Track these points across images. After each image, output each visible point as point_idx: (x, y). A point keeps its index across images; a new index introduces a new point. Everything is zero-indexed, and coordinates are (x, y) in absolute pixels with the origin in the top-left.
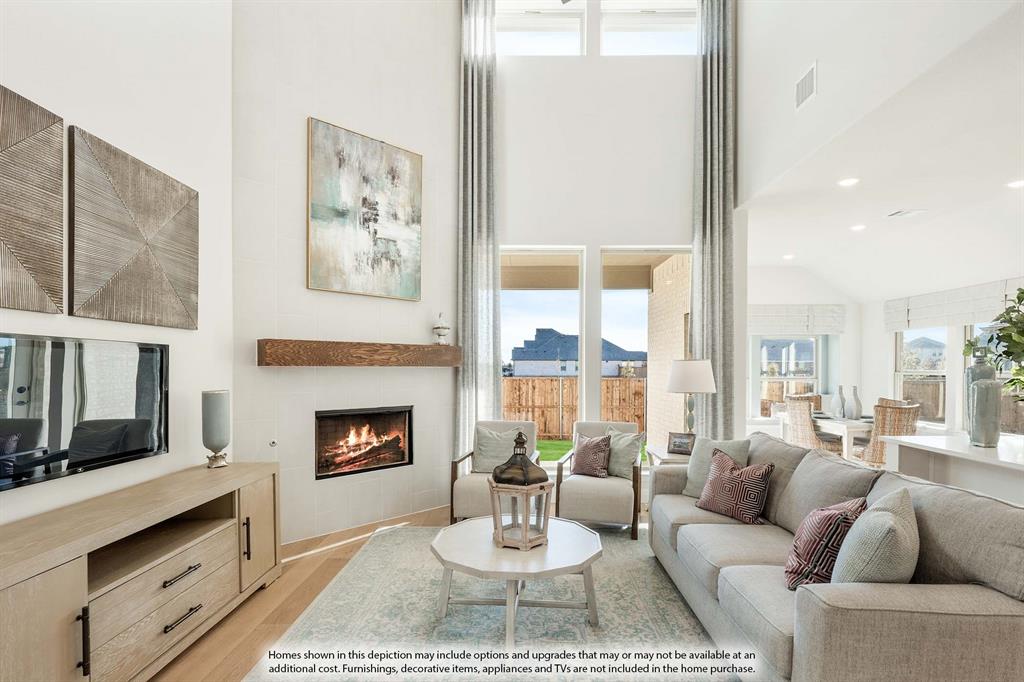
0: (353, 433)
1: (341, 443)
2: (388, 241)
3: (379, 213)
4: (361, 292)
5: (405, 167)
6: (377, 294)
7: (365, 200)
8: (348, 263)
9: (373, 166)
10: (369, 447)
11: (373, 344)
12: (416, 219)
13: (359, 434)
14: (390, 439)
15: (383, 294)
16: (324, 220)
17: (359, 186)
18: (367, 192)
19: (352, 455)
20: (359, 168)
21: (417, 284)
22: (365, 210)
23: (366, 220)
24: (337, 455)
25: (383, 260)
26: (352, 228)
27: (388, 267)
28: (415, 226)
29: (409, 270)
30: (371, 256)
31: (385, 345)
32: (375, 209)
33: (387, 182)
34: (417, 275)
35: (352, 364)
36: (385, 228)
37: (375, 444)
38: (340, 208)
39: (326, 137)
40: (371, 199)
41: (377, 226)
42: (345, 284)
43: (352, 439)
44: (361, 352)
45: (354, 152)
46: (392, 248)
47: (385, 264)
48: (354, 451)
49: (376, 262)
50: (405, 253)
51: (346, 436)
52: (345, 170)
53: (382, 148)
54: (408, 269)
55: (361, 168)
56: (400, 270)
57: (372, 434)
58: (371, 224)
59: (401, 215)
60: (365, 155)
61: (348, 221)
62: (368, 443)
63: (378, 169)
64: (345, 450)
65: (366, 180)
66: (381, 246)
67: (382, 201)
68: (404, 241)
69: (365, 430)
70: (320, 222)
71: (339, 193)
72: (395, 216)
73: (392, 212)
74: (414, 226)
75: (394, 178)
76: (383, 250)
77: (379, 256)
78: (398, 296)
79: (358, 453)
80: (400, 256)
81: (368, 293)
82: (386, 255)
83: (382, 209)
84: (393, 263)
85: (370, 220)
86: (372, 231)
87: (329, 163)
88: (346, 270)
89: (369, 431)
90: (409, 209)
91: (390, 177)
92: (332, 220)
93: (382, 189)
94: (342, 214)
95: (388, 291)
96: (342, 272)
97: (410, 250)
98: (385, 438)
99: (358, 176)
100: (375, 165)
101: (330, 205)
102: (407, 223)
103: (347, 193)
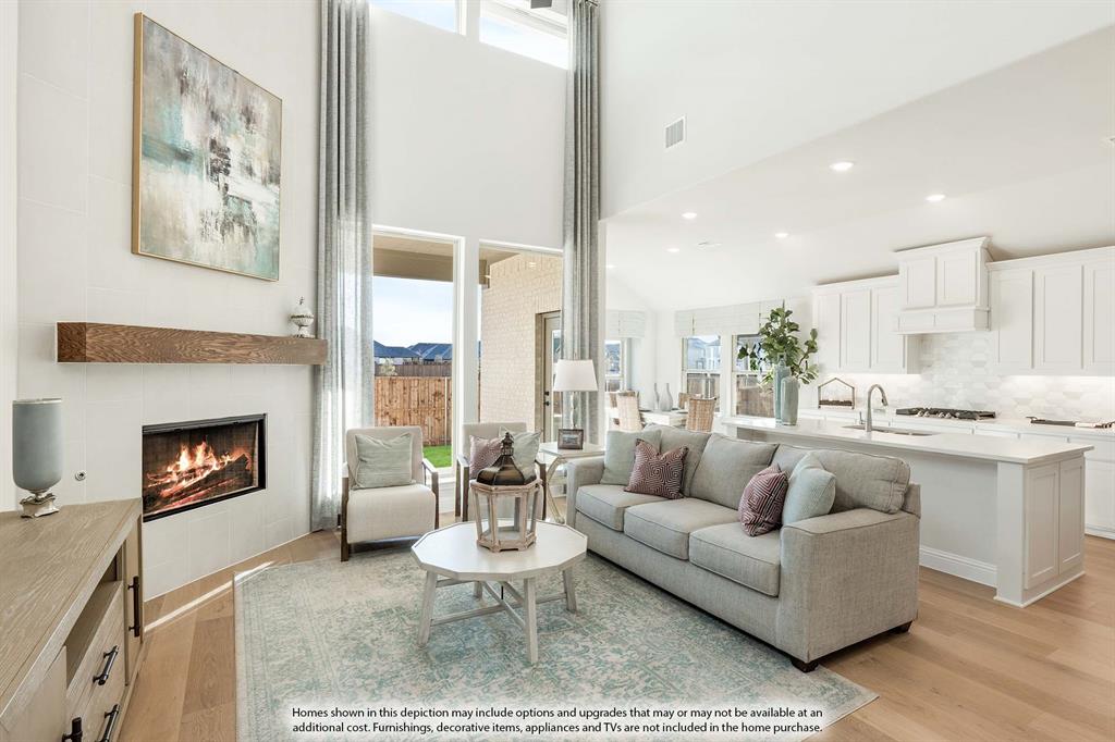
0: (184, 454)
1: (169, 469)
2: (242, 201)
3: (231, 163)
4: (208, 264)
5: (262, 109)
6: (227, 268)
7: (213, 143)
8: (192, 225)
9: (222, 100)
10: (207, 472)
11: (230, 335)
12: (274, 178)
13: (192, 455)
14: (234, 459)
15: (235, 270)
16: (161, 162)
17: (206, 123)
18: (216, 132)
19: (185, 484)
20: (207, 100)
21: (275, 259)
22: (214, 156)
23: (215, 170)
24: (166, 486)
25: (236, 226)
26: (196, 177)
27: (242, 236)
28: (272, 186)
29: (266, 242)
30: (221, 217)
31: (244, 336)
32: (227, 158)
33: (240, 124)
34: (276, 249)
36: (238, 184)
37: (215, 468)
38: (181, 147)
39: (163, 47)
40: (221, 143)
41: (228, 180)
42: (187, 250)
43: (184, 463)
44: (215, 344)
45: (202, 77)
46: (246, 210)
47: (238, 230)
48: (188, 478)
49: (226, 227)
50: (260, 218)
51: (173, 458)
52: (188, 100)
53: (235, 79)
54: (264, 240)
55: (210, 101)
56: (255, 241)
57: (211, 454)
58: (221, 175)
59: (257, 170)
60: (214, 83)
61: (192, 167)
62: (206, 467)
63: (230, 106)
64: (175, 478)
65: (215, 116)
66: (233, 207)
67: (234, 145)
68: (261, 204)
69: (200, 450)
70: (155, 162)
71: (180, 128)
72: (250, 171)
73: (246, 164)
75: (249, 121)
76: (235, 212)
77: (231, 219)
78: (252, 272)
79: (192, 481)
80: (255, 222)
81: (217, 266)
82: (239, 219)
83: (234, 159)
84: (247, 230)
85: (219, 170)
86: (222, 185)
87: (167, 84)
88: (189, 233)
89: (206, 451)
90: (266, 164)
91: (244, 119)
92: (171, 163)
93: (235, 133)
94: (184, 156)
95: (239, 263)
96: (184, 236)
97: (267, 217)
98: (227, 459)
99: (206, 110)
100: (227, 100)
101: (168, 141)
102: (264, 182)
103: (191, 129)
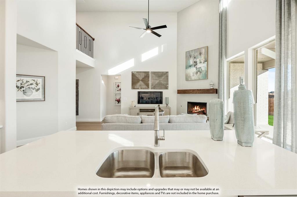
0: (196, 107)
2: (199, 68)
4: (194, 80)
5: (203, 51)
6: (197, 79)
7: (195, 62)
8: (192, 75)
9: (196, 55)
12: (206, 61)
13: (197, 108)
18: (195, 60)
20: (194, 56)
21: (206, 75)
22: (195, 64)
23: (195, 66)
24: (193, 111)
25: (198, 72)
26: (192, 68)
28: (206, 63)
29: (204, 73)
30: (196, 72)
34: (206, 73)
35: (189, 93)
36: (199, 65)
37: (200, 110)
39: (188, 54)
41: (197, 66)
42: (191, 79)
43: (196, 108)
44: (191, 91)
45: (192, 54)
46: (200, 69)
47: (199, 73)
49: (197, 73)
50: (203, 69)
52: (191, 58)
53: (198, 50)
54: (203, 73)
56: (202, 73)
59: (202, 61)
60: (195, 53)
62: (198, 110)
65: (195, 58)
67: (198, 60)
68: (203, 67)
69: (198, 107)
72: (201, 62)
73: (200, 62)
78: (202, 79)
79: (196, 111)
82: (199, 71)
83: (198, 62)
86: (196, 67)
87: (188, 58)
88: (191, 76)
90: (204, 59)
91: (200, 55)
92: (189, 68)
93: (198, 58)
94: (190, 66)
95: (199, 78)
96: (190, 77)
98: (202, 110)
99: (193, 58)
100: (197, 54)
101: (189, 65)
102: (204, 63)
103: (191, 62)
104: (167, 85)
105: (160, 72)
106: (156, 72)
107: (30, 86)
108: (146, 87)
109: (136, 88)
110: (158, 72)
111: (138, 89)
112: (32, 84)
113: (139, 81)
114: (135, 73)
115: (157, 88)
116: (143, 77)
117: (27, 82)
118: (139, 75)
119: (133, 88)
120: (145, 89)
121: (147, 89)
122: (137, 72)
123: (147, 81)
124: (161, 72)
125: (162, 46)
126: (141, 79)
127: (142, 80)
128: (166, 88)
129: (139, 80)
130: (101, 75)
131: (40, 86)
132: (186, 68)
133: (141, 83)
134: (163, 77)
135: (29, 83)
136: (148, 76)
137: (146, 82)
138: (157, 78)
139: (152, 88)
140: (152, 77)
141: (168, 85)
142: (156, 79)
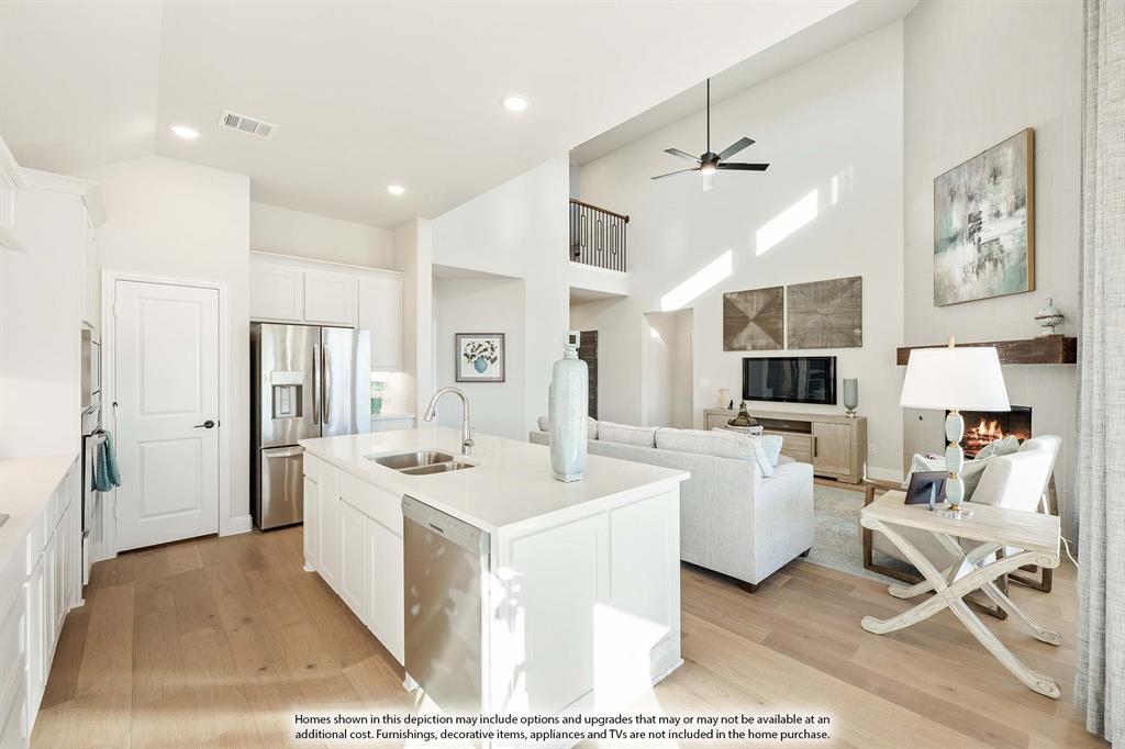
0: (983, 424)
1: (974, 430)
2: (990, 242)
3: (983, 220)
5: (1008, 157)
6: (981, 297)
7: (971, 216)
8: (958, 277)
9: (975, 183)
12: (1020, 203)
13: (988, 427)
15: (987, 295)
16: (942, 251)
18: (972, 208)
19: (981, 442)
20: (967, 191)
21: (1023, 274)
22: (970, 226)
23: (971, 234)
24: (971, 440)
25: (987, 264)
26: (961, 247)
27: (992, 267)
28: (1019, 212)
29: (1012, 263)
30: (976, 264)
32: (980, 219)
33: (990, 187)
34: (1022, 264)
36: (988, 231)
38: (953, 235)
39: (943, 186)
40: (976, 212)
41: (980, 234)
42: (956, 295)
43: (982, 429)
45: (961, 183)
46: (995, 247)
47: (989, 265)
48: (984, 440)
49: (981, 266)
51: (977, 424)
52: (956, 201)
53: (987, 157)
54: (1010, 263)
56: (1003, 267)
57: (999, 430)
58: (975, 235)
59: (1004, 209)
60: (970, 177)
61: (957, 243)
62: (995, 437)
63: (982, 180)
64: (977, 436)
65: (971, 198)
66: (985, 251)
67: (984, 208)
68: (1007, 234)
69: (993, 425)
70: (940, 254)
71: (951, 224)
72: (998, 214)
73: (994, 211)
74: (1017, 213)
75: (996, 177)
76: (985, 254)
77: (981, 261)
78: (1002, 292)
79: (985, 443)
80: (1000, 252)
81: (972, 298)
82: (989, 257)
83: (984, 217)
84: (994, 262)
85: (974, 232)
86: (976, 240)
87: (944, 203)
88: (957, 283)
89: (997, 427)
90: (1012, 198)
91: (992, 179)
92: (947, 249)
93: (985, 197)
94: (953, 240)
95: (990, 291)
96: (954, 287)
97: (1013, 241)
99: (964, 200)
100: (978, 179)
101: (945, 237)
102: (1010, 214)
103: (957, 222)
104: (857, 331)
105: (822, 283)
106: (809, 284)
107: (484, 354)
108: (771, 341)
109: (736, 346)
110: (816, 284)
111: (744, 349)
112: (486, 350)
113: (748, 323)
114: (734, 297)
115: (815, 344)
116: (761, 306)
117: (480, 345)
118: (747, 301)
119: (728, 347)
120: (767, 348)
121: (776, 348)
122: (740, 293)
123: (773, 320)
124: (827, 282)
125: (835, 181)
126: (752, 314)
127: (756, 320)
128: (854, 341)
129: (747, 318)
130: (645, 314)
131: (497, 353)
132: (935, 253)
133: (752, 328)
134: (838, 301)
135: (481, 349)
136: (779, 301)
137: (771, 326)
138: (812, 306)
139: (791, 346)
140: (793, 303)
141: (861, 328)
142: (808, 312)
